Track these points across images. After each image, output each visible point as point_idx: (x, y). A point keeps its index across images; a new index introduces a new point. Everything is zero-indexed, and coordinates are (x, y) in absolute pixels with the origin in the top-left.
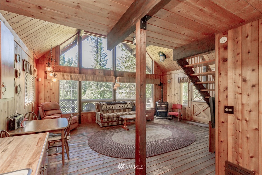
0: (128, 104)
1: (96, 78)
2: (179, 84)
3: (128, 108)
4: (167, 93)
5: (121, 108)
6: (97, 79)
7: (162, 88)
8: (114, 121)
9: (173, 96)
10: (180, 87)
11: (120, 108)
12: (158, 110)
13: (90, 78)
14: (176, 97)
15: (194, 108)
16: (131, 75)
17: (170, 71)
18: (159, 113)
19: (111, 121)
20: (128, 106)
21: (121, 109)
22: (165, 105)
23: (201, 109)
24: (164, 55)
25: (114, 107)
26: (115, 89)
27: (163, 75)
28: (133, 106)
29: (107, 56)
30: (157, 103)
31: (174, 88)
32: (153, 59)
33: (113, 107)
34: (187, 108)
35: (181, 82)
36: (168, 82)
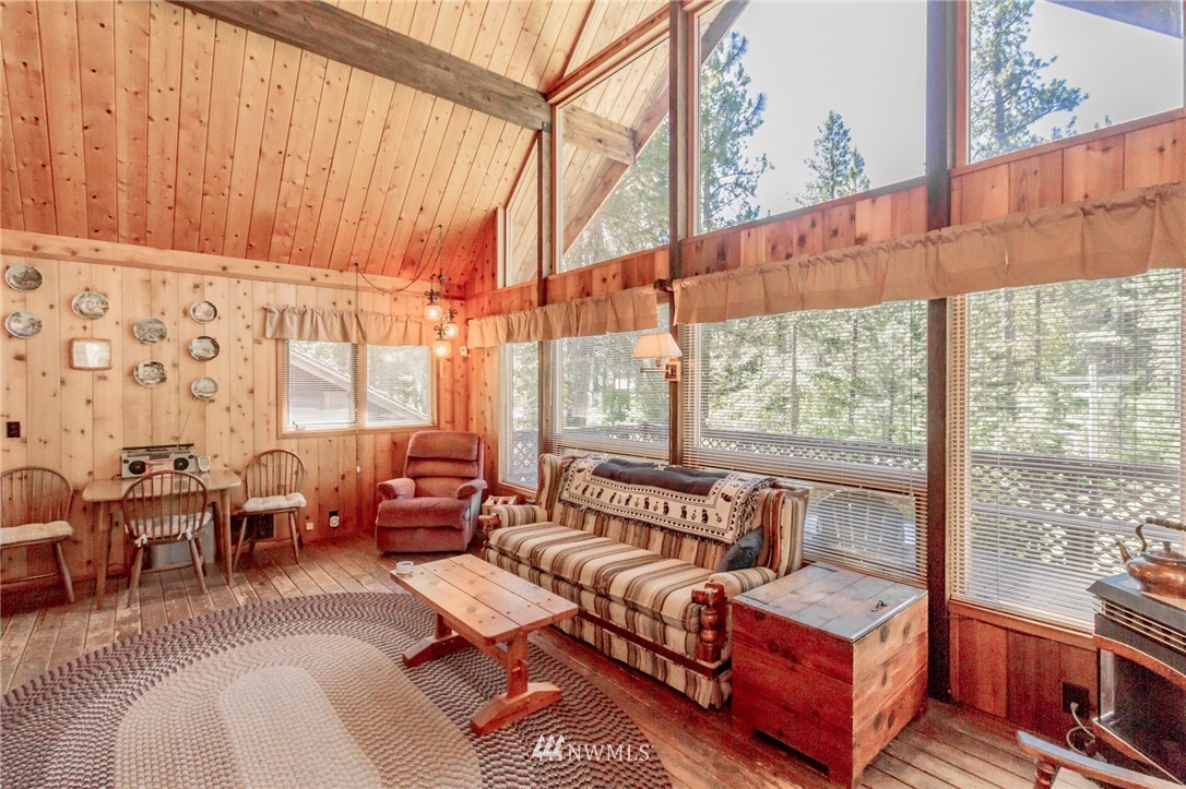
0: (710, 500)
5: (653, 521)
11: (646, 519)
20: (706, 518)
21: (649, 525)
25: (620, 501)
28: (749, 525)
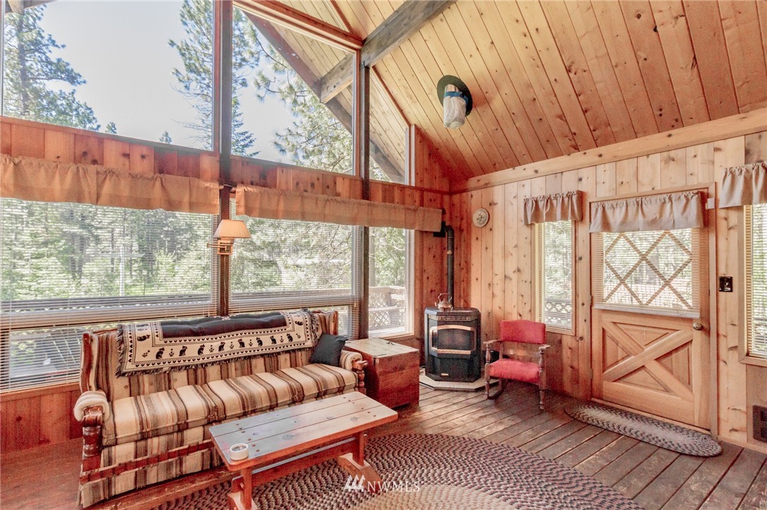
1: (100, 186)
2: (526, 231)
3: (289, 348)
4: (468, 271)
5: (252, 353)
6: (107, 189)
7: (450, 248)
8: (186, 447)
9: (498, 280)
10: (532, 243)
11: (245, 354)
12: (434, 349)
13: (50, 179)
14: (512, 286)
15: (608, 341)
16: (313, 185)
17: (484, 171)
18: (438, 362)
19: (163, 449)
20: (290, 338)
21: (250, 357)
22: (464, 323)
23: (647, 349)
24: (464, 92)
25: (211, 350)
26: (222, 250)
27: (451, 193)
28: (319, 333)
29: (251, 142)
30: (431, 314)
31: (504, 248)
32: (413, 121)
33: (200, 351)
34: (568, 341)
35: (537, 216)
36: (475, 222)
